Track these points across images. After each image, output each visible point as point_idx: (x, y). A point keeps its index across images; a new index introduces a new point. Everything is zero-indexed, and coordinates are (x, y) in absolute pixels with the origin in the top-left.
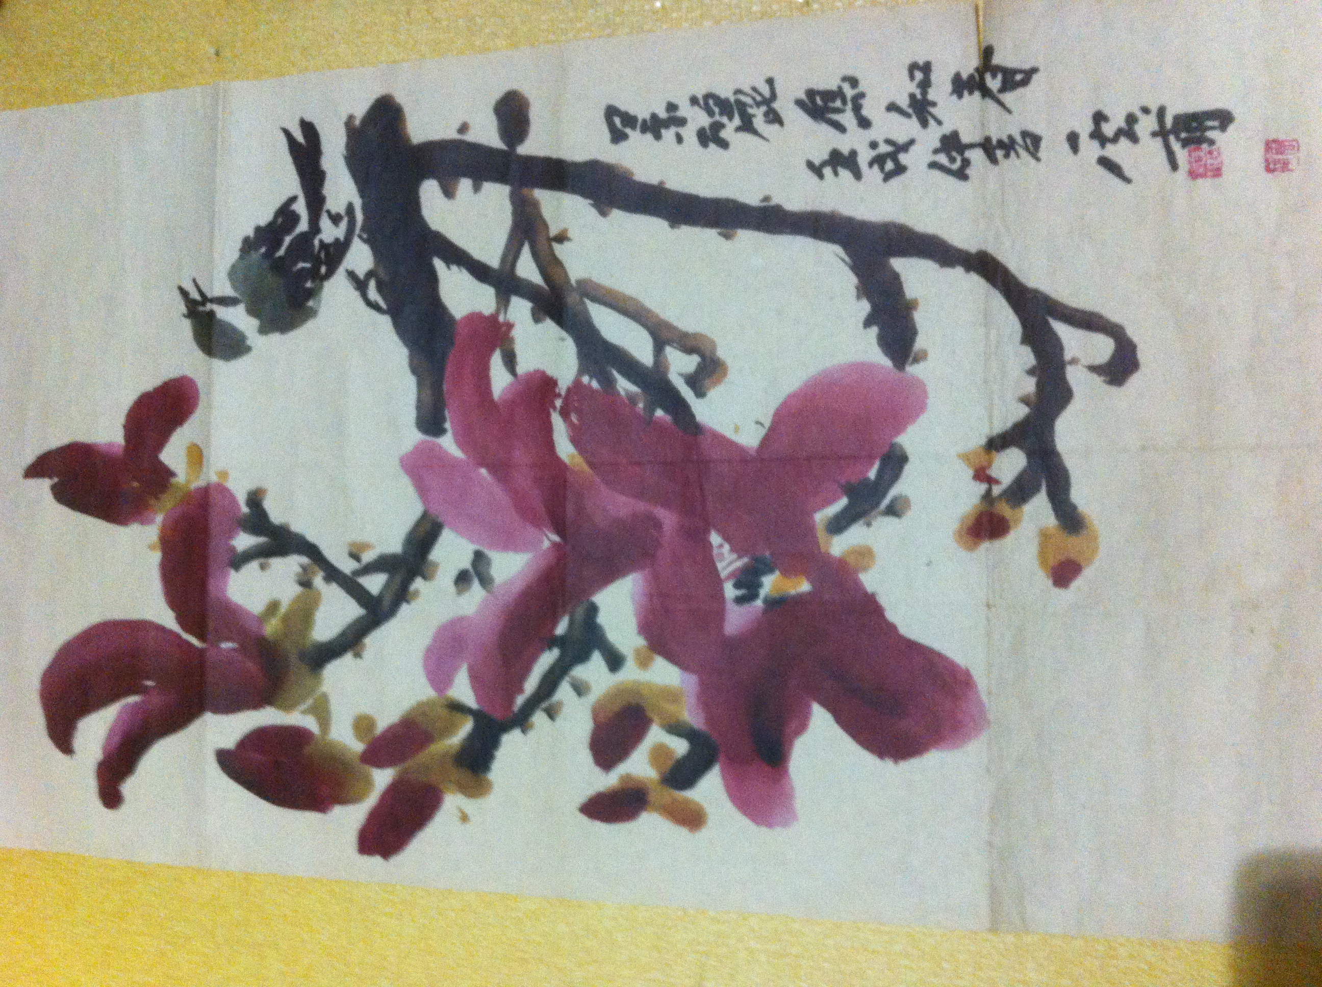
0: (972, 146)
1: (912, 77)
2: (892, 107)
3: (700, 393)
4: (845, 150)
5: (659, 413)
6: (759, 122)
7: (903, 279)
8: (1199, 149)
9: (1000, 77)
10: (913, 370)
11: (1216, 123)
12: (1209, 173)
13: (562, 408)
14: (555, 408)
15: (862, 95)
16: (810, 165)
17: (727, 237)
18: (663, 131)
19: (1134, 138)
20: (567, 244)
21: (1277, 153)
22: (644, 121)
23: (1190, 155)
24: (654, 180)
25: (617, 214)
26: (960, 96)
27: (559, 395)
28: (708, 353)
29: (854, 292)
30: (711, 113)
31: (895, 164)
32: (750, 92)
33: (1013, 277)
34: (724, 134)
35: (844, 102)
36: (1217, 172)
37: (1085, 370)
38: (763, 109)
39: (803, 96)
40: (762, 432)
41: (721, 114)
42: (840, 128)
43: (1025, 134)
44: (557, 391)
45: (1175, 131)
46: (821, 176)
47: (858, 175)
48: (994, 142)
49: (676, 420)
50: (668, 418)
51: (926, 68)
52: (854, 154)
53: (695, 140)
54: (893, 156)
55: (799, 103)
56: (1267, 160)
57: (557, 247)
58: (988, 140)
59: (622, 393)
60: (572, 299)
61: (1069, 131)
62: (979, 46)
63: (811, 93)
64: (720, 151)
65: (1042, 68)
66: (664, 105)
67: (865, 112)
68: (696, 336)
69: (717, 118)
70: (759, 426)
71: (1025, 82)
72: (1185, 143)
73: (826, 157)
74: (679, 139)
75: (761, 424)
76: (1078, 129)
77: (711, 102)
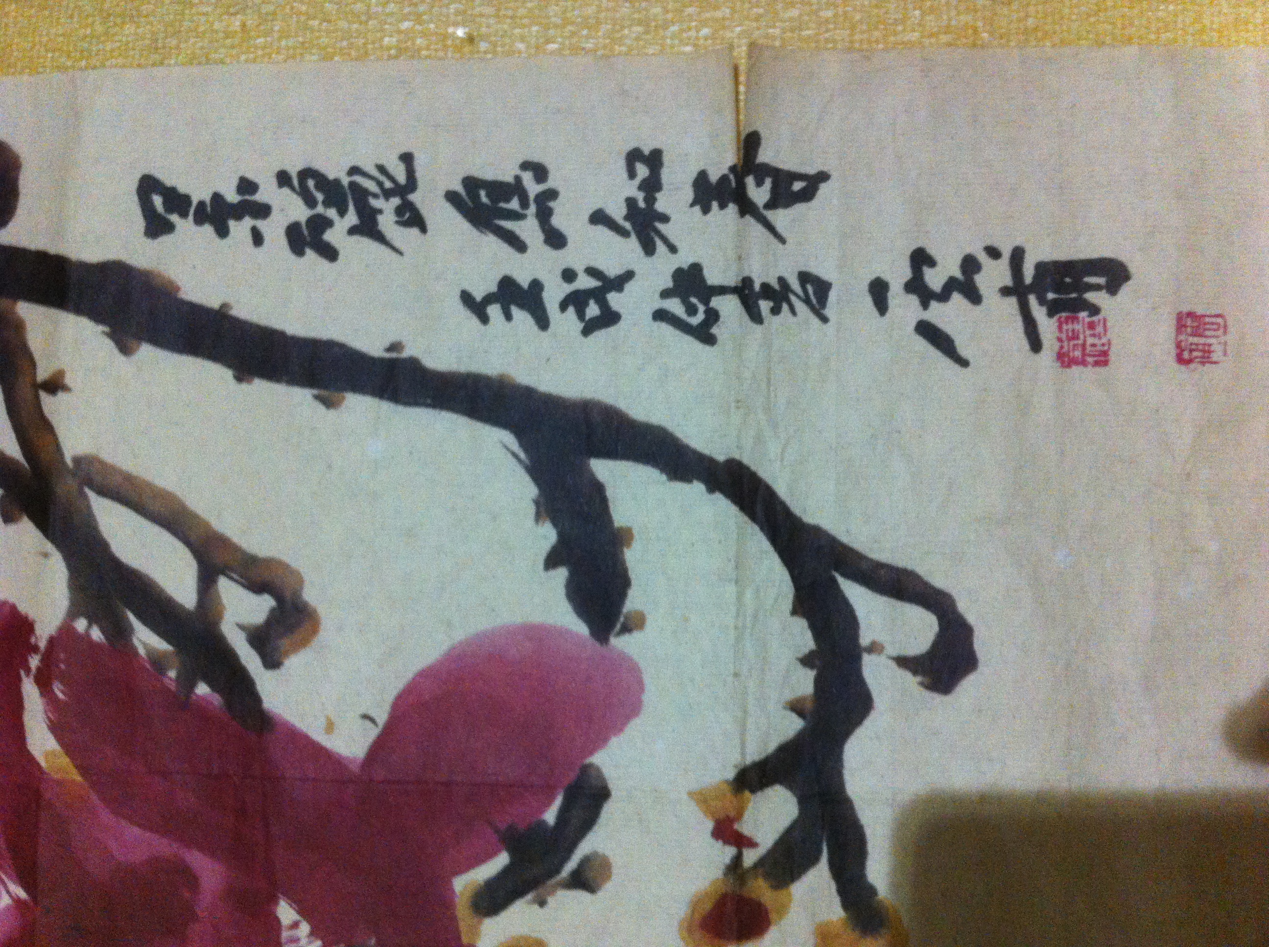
0: (722, 290)
1: (632, 174)
2: (599, 218)
3: (272, 662)
4: (524, 280)
5: (202, 689)
6: (387, 222)
7: (609, 493)
8: (1075, 319)
9: (768, 183)
10: (620, 643)
11: (1101, 281)
12: (1090, 360)
13: (39, 669)
14: (28, 670)
15: (552, 194)
16: (466, 298)
17: (329, 403)
18: (232, 223)
19: (974, 296)
20: (61, 396)
21: (1194, 334)
22: (201, 204)
23: (1060, 328)
24: (214, 303)
25: (146, 352)
26: (706, 210)
27: (35, 649)
28: (288, 595)
29: (532, 510)
30: (310, 202)
31: (601, 308)
32: (375, 173)
33: (783, 504)
34: (330, 236)
35: (524, 204)
36: (1102, 359)
37: (893, 665)
38: (396, 201)
39: (459, 188)
40: (373, 733)
41: (327, 204)
42: (517, 244)
43: (805, 278)
44: (33, 640)
45: (1039, 287)
46: (484, 319)
47: (543, 322)
48: (757, 287)
49: (229, 705)
50: (217, 700)
51: (655, 159)
52: (537, 286)
53: (283, 242)
54: (599, 295)
55: (452, 197)
56: (1178, 345)
57: (46, 399)
58: (747, 282)
59: (142, 651)
60: (65, 487)
61: (873, 277)
62: (739, 133)
63: (472, 184)
64: (323, 264)
65: (834, 175)
66: (235, 182)
67: (557, 221)
68: (269, 563)
69: (320, 209)
70: (368, 723)
71: (807, 195)
72: (1053, 309)
73: (493, 288)
74: (257, 238)
75: (372, 720)
76: (887, 277)
77: (311, 183)
